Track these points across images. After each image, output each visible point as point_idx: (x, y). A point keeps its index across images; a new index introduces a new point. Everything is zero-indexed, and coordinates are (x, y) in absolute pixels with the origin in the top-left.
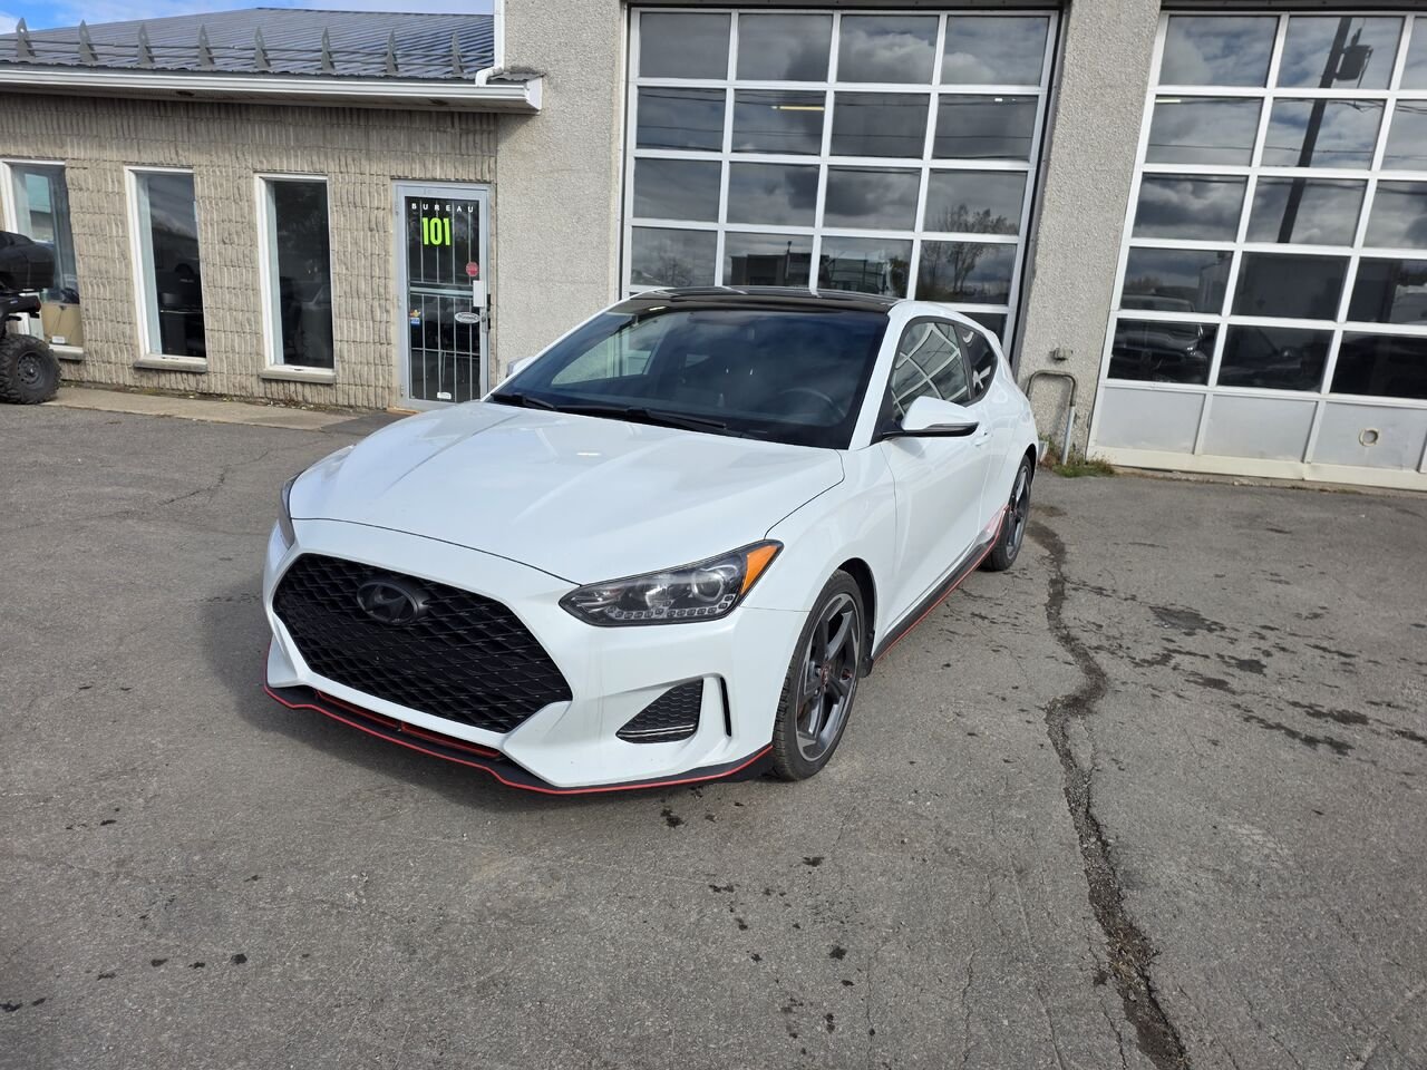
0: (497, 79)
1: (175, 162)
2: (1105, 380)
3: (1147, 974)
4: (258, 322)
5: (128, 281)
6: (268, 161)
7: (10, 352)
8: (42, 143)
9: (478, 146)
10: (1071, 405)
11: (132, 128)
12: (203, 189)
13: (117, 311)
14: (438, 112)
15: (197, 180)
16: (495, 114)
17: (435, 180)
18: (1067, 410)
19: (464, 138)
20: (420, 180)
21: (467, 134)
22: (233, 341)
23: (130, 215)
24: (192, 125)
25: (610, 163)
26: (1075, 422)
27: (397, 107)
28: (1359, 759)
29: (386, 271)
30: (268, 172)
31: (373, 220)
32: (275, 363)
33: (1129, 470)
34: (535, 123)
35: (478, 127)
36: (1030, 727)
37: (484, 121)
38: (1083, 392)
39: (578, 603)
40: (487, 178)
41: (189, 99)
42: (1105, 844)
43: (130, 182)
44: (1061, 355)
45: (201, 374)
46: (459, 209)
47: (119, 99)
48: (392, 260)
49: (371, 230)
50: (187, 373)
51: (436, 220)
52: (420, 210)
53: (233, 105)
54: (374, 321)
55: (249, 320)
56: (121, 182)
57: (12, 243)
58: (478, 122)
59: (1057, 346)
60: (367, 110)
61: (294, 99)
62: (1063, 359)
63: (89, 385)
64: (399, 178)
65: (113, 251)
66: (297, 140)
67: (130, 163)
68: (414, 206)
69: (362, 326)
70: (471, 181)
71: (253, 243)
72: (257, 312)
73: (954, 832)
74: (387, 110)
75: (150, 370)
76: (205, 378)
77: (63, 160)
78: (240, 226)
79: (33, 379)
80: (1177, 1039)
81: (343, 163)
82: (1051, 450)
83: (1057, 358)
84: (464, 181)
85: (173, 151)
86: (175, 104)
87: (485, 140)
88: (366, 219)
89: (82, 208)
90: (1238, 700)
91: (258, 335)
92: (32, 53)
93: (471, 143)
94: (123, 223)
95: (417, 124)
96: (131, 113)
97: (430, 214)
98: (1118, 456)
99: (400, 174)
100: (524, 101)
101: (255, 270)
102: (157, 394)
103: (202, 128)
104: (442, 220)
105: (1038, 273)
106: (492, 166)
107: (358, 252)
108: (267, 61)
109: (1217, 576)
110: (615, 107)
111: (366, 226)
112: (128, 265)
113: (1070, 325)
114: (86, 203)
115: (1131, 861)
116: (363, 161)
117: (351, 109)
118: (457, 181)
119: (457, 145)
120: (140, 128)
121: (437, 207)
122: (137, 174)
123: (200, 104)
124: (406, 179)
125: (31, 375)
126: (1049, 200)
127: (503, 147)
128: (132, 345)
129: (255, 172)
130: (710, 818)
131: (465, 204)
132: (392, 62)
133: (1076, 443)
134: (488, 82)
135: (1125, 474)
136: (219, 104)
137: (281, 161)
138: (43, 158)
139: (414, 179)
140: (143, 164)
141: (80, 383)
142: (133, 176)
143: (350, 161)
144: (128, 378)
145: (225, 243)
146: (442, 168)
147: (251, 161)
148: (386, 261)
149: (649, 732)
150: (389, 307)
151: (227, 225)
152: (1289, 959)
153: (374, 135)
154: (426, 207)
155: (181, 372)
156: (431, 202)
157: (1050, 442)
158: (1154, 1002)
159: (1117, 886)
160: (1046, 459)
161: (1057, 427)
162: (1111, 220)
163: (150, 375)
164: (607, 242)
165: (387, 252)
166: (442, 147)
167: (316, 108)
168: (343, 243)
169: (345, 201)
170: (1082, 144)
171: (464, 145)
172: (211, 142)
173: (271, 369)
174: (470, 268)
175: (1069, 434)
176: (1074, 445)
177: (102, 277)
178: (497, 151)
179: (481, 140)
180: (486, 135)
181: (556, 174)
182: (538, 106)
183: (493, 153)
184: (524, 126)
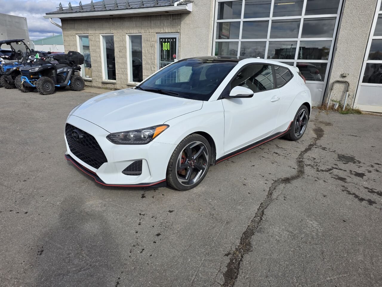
0: (180, 4)
1: (110, 33)
2: (361, 83)
3: (243, 256)
4: (127, 71)
5: (101, 62)
6: (129, 31)
7: (74, 79)
8: (84, 30)
9: (176, 23)
10: (347, 91)
11: (101, 25)
12: (115, 39)
13: (98, 69)
14: (167, 15)
15: (114, 37)
16: (181, 14)
17: (166, 33)
18: (346, 93)
19: (173, 21)
20: (163, 33)
21: (174, 20)
22: (121, 76)
23: (101, 46)
24: (113, 24)
25: (209, 24)
26: (348, 97)
27: (157, 14)
28: (376, 207)
29: (154, 57)
30: (129, 33)
31: (152, 44)
32: (131, 81)
33: (367, 113)
34: (191, 15)
35: (176, 18)
36: (266, 185)
37: (178, 16)
38: (352, 87)
39: (112, 138)
40: (178, 31)
41: (112, 17)
42: (261, 219)
43: (101, 38)
44: (344, 75)
45: (115, 84)
46: (172, 40)
47: (99, 18)
48: (156, 54)
49: (151, 47)
50: (112, 84)
51: (166, 43)
52: (162, 41)
53: (122, 17)
54: (151, 70)
55: (125, 71)
56: (99, 38)
57: (76, 54)
58: (176, 16)
59: (343, 72)
60: (151, 16)
61: (134, 15)
62: (345, 77)
63: (93, 87)
64: (158, 33)
65: (98, 55)
66: (135, 25)
67: (101, 34)
68: (161, 40)
69: (149, 72)
70: (174, 33)
71: (126, 52)
72: (126, 69)
73: (216, 210)
74: (155, 15)
75: (105, 83)
76: (115, 85)
77: (88, 34)
78: (123, 47)
79: (79, 85)
80: (238, 274)
81: (145, 30)
82: (340, 106)
83: (343, 76)
84: (173, 33)
85: (110, 30)
86: (110, 18)
87: (178, 21)
88: (150, 44)
89: (92, 45)
90: (346, 185)
91: (127, 74)
92: (82, 9)
93: (175, 22)
94: (100, 48)
95: (162, 18)
96: (101, 21)
97: (165, 42)
98: (363, 108)
99: (158, 32)
100: (186, 9)
101: (126, 58)
102: (106, 89)
103: (115, 24)
104: (168, 43)
105: (338, 49)
106: (180, 28)
107: (148, 53)
108: (129, 6)
109: (372, 147)
110: (211, 9)
111: (150, 46)
112: (101, 58)
113: (348, 66)
114: (93, 44)
115: (264, 225)
116: (150, 29)
117: (147, 16)
118: (171, 33)
119: (171, 23)
120: (103, 25)
121: (166, 40)
122: (103, 36)
123: (115, 18)
124: (159, 33)
125: (78, 84)
126: (343, 25)
127: (182, 23)
128: (101, 78)
129: (126, 34)
130: (153, 197)
131: (173, 38)
132: (157, 2)
133: (349, 104)
134: (178, 5)
135: (366, 114)
136: (119, 17)
137: (132, 31)
138: (84, 34)
139: (161, 33)
140: (104, 34)
141: (91, 87)
142: (102, 37)
143: (147, 29)
144: (100, 85)
145: (120, 52)
146: (168, 29)
147: (125, 31)
148: (154, 55)
149: (129, 172)
150: (155, 67)
151: (120, 47)
152: (294, 261)
153: (152, 22)
154: (164, 40)
155: (111, 84)
156: (165, 39)
157: (339, 103)
158: (239, 264)
159: (255, 231)
160: (338, 108)
161: (342, 98)
162: (365, 31)
163: (105, 84)
164: (208, 47)
165: (155, 52)
166: (168, 24)
167: (139, 16)
168: (145, 51)
169: (145, 40)
170: (355, 6)
171: (173, 23)
172: (117, 27)
173: (129, 83)
174: (174, 56)
175: (346, 100)
176: (348, 104)
177: (96, 61)
178: (181, 24)
179: (177, 21)
180: (178, 20)
181: (195, 29)
182: (191, 11)
183: (180, 24)
184: (188, 16)
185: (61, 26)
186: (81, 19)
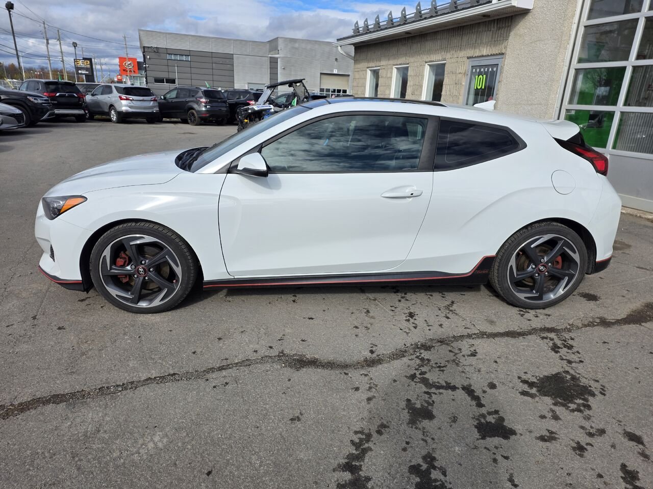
1: (405, 63)
6: (430, 57)
8: (377, 60)
9: (502, 35)
11: (397, 50)
12: (410, 73)
14: (489, 21)
15: (409, 68)
16: (512, 16)
17: (483, 56)
19: (497, 31)
20: (477, 57)
21: (499, 29)
23: (392, 85)
24: (411, 47)
27: (474, 22)
30: (431, 62)
31: (457, 79)
34: (529, 17)
35: (504, 25)
37: (507, 21)
40: (503, 52)
41: (411, 35)
46: (490, 69)
47: (396, 40)
49: (456, 84)
51: (481, 76)
52: (477, 70)
53: (423, 35)
56: (391, 73)
58: (504, 22)
60: (464, 27)
64: (470, 57)
66: (439, 46)
67: (395, 65)
68: (474, 70)
70: (497, 55)
74: (471, 25)
77: (380, 66)
78: (417, 87)
84: (494, 55)
85: (405, 58)
88: (455, 79)
92: (379, 27)
93: (499, 35)
94: (390, 89)
95: (481, 29)
96: (397, 44)
97: (479, 74)
99: (471, 55)
100: (514, 7)
104: (483, 76)
106: (506, 45)
107: (450, 95)
108: (436, 12)
111: (455, 82)
116: (459, 52)
117: (458, 27)
119: (494, 36)
120: (399, 50)
121: (482, 70)
122: (397, 68)
124: (472, 57)
127: (512, 34)
129: (426, 62)
131: (493, 66)
137: (434, 57)
138: (376, 66)
139: (475, 57)
140: (398, 65)
142: (396, 70)
143: (454, 52)
146: (486, 49)
148: (459, 99)
151: (414, 87)
153: (465, 37)
156: (480, 67)
165: (460, 94)
166: (488, 39)
167: (447, 29)
168: (446, 91)
169: (450, 72)
171: (496, 36)
172: (415, 52)
178: (509, 36)
179: (504, 32)
180: (506, 29)
181: (533, 44)
182: (530, 7)
183: (506, 38)
184: (524, 20)
185: (353, 56)
186: (375, 44)
